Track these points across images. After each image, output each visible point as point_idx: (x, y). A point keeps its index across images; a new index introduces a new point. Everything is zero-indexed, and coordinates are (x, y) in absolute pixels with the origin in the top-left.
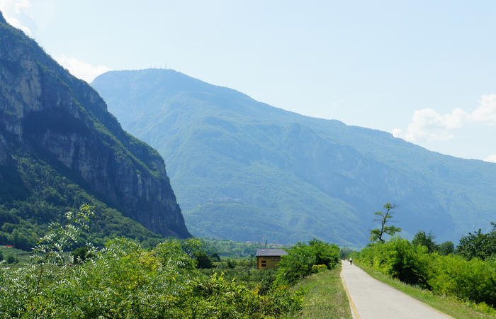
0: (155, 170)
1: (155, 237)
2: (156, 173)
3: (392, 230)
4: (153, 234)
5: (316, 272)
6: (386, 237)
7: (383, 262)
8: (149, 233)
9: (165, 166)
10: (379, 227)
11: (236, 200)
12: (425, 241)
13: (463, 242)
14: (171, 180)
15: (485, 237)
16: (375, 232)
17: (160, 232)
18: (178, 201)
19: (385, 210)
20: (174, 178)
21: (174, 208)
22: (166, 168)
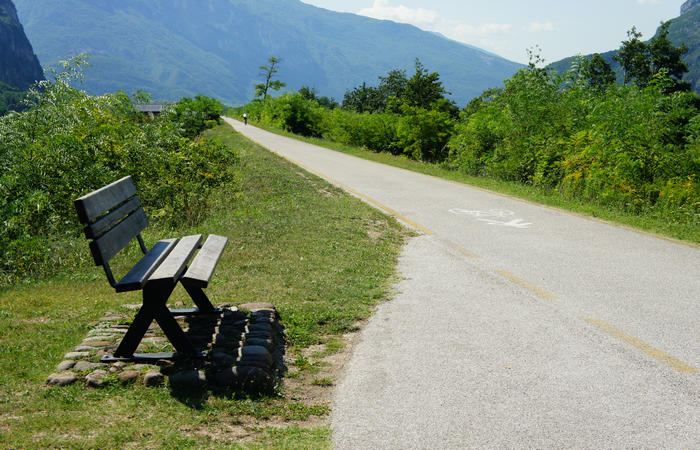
0: (5, 15)
1: (10, 90)
2: (7, 18)
3: (278, 85)
4: (10, 87)
5: (211, 127)
6: (271, 91)
7: (275, 116)
8: (4, 87)
9: (16, 11)
10: (264, 83)
11: (101, 52)
12: (308, 95)
13: (347, 96)
14: (25, 27)
15: (370, 90)
16: (260, 87)
17: (16, 85)
18: (36, 52)
19: (270, 65)
20: (28, 25)
21: (31, 59)
22: (18, 13)
